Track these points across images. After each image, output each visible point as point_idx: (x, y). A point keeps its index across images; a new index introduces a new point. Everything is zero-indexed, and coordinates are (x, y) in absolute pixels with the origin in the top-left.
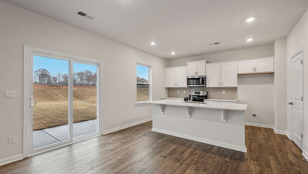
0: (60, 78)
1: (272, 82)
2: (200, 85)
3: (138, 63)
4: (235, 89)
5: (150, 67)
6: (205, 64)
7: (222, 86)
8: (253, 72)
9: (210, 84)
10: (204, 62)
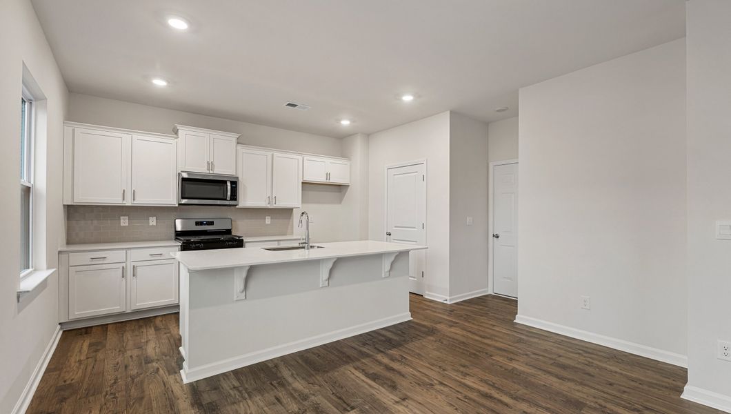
1: (340, 201)
2: (226, 200)
4: (288, 212)
6: (236, 147)
7: (274, 206)
8: (326, 181)
9: (247, 199)
10: (233, 138)
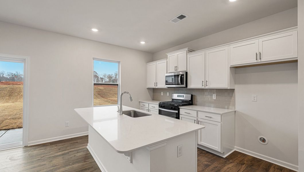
0: (106, 78)
3: (94, 59)
4: (231, 92)
5: (119, 62)
6: (187, 54)
7: (207, 87)
8: (256, 61)
10: (185, 51)
